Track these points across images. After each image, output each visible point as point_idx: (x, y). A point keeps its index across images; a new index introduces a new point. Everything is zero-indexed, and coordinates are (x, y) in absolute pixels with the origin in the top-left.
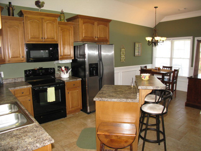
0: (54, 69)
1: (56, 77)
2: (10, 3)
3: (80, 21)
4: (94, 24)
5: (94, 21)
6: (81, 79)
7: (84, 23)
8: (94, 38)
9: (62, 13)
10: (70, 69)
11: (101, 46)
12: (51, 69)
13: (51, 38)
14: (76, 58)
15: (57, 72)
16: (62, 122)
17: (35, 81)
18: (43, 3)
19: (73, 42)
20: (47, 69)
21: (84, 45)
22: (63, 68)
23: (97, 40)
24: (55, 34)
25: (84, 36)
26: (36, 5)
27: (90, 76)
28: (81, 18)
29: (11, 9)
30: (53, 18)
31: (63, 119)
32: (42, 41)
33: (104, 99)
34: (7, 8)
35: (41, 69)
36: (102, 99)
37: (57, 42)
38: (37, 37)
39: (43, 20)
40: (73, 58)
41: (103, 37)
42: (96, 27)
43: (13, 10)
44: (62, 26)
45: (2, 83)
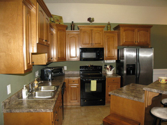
0: (101, 67)
1: (103, 73)
2: (73, 22)
3: (122, 29)
4: (134, 31)
5: (134, 28)
6: (120, 77)
7: (125, 31)
8: (134, 42)
9: (109, 24)
10: (114, 67)
11: (139, 49)
12: (99, 66)
13: (98, 44)
14: (119, 59)
15: (103, 69)
16: (100, 108)
17: (89, 74)
18: (93, 19)
19: (117, 46)
20: (96, 67)
21: (123, 48)
22: (108, 67)
23: (137, 45)
24: (101, 40)
25: (124, 42)
26: (88, 21)
27: (127, 75)
28: (122, 27)
29: (73, 25)
30: (100, 29)
31: (102, 106)
32: (92, 46)
33: (116, 94)
34: (70, 25)
35: (92, 66)
36: (115, 94)
37: (103, 46)
38: (88, 43)
39: (92, 31)
40: (117, 59)
41: (143, 41)
42: (136, 33)
43: (74, 26)
44: (107, 34)
45: (64, 73)
